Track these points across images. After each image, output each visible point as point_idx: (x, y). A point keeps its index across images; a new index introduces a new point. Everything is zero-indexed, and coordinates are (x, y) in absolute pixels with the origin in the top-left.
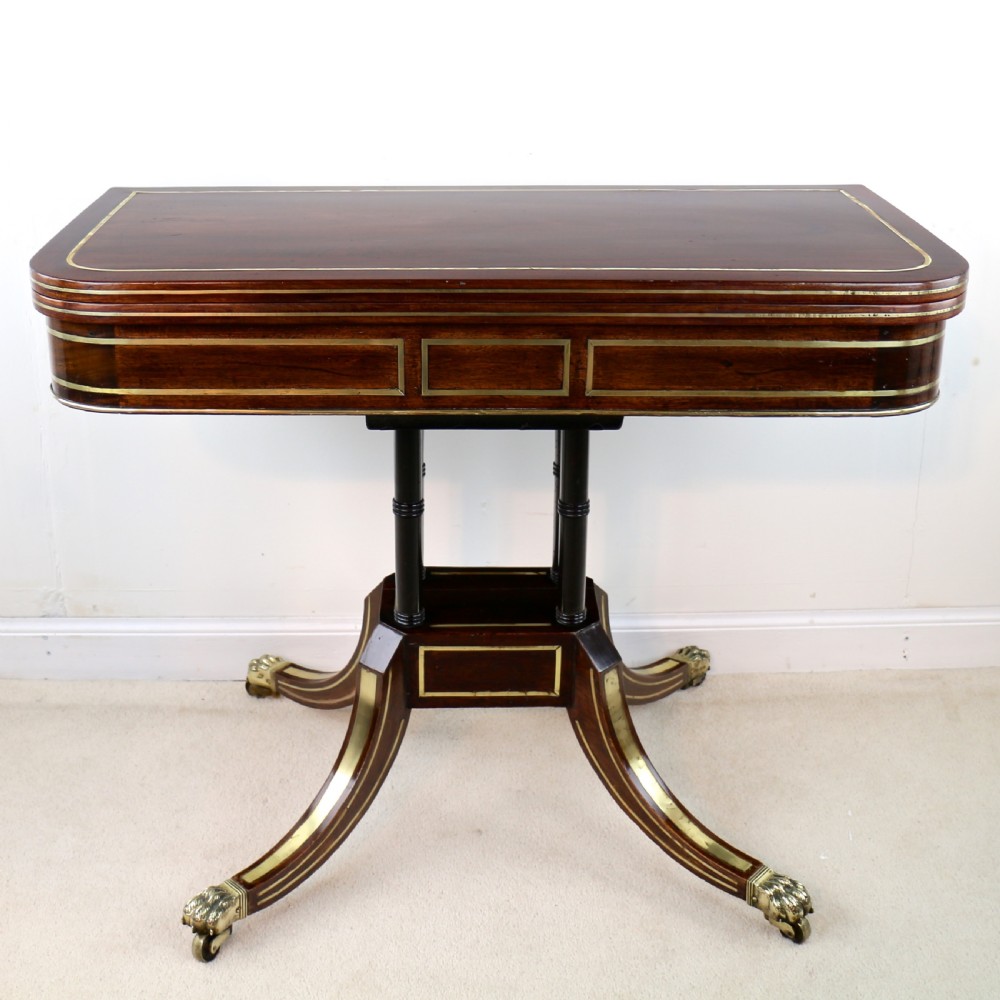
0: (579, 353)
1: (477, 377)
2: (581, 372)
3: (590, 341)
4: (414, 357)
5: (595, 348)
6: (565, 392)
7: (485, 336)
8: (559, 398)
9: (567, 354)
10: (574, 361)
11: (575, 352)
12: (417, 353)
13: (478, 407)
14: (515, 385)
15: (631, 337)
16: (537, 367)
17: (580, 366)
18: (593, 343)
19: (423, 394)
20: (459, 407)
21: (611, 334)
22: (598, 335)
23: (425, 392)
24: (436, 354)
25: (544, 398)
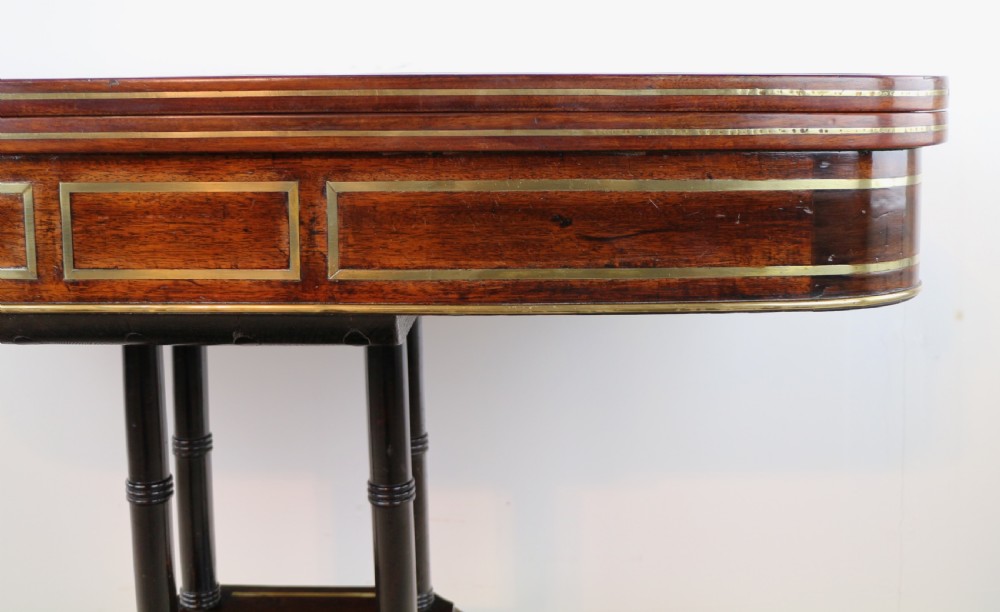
0: (313, 205)
1: (150, 247)
2: (318, 238)
3: (330, 185)
4: (51, 213)
5: (340, 195)
6: (293, 274)
7: (160, 176)
8: (284, 284)
9: (294, 208)
10: (306, 220)
11: (306, 204)
12: (53, 207)
13: (154, 301)
14: (211, 263)
15: (397, 176)
16: (246, 230)
17: (316, 228)
18: (334, 187)
19: (66, 277)
20: (125, 300)
21: (364, 172)
22: (343, 174)
23: (69, 275)
24: (83, 209)
25: (260, 283)
